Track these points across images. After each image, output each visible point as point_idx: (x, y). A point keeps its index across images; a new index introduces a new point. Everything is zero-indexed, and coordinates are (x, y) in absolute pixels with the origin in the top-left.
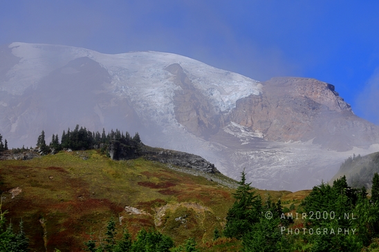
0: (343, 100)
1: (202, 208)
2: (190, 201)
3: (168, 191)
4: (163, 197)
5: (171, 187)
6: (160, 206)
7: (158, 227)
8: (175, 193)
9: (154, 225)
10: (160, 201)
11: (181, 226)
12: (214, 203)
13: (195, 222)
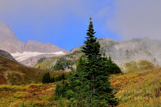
0: (13, 32)
1: (22, 74)
2: (16, 70)
3: (6, 65)
4: (5, 68)
5: (6, 64)
6: (4, 71)
7: (7, 79)
8: (8, 66)
9: (5, 79)
10: (4, 69)
11: (16, 80)
12: (26, 72)
13: (21, 79)
